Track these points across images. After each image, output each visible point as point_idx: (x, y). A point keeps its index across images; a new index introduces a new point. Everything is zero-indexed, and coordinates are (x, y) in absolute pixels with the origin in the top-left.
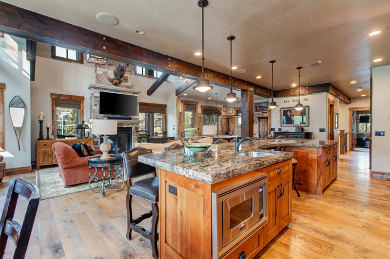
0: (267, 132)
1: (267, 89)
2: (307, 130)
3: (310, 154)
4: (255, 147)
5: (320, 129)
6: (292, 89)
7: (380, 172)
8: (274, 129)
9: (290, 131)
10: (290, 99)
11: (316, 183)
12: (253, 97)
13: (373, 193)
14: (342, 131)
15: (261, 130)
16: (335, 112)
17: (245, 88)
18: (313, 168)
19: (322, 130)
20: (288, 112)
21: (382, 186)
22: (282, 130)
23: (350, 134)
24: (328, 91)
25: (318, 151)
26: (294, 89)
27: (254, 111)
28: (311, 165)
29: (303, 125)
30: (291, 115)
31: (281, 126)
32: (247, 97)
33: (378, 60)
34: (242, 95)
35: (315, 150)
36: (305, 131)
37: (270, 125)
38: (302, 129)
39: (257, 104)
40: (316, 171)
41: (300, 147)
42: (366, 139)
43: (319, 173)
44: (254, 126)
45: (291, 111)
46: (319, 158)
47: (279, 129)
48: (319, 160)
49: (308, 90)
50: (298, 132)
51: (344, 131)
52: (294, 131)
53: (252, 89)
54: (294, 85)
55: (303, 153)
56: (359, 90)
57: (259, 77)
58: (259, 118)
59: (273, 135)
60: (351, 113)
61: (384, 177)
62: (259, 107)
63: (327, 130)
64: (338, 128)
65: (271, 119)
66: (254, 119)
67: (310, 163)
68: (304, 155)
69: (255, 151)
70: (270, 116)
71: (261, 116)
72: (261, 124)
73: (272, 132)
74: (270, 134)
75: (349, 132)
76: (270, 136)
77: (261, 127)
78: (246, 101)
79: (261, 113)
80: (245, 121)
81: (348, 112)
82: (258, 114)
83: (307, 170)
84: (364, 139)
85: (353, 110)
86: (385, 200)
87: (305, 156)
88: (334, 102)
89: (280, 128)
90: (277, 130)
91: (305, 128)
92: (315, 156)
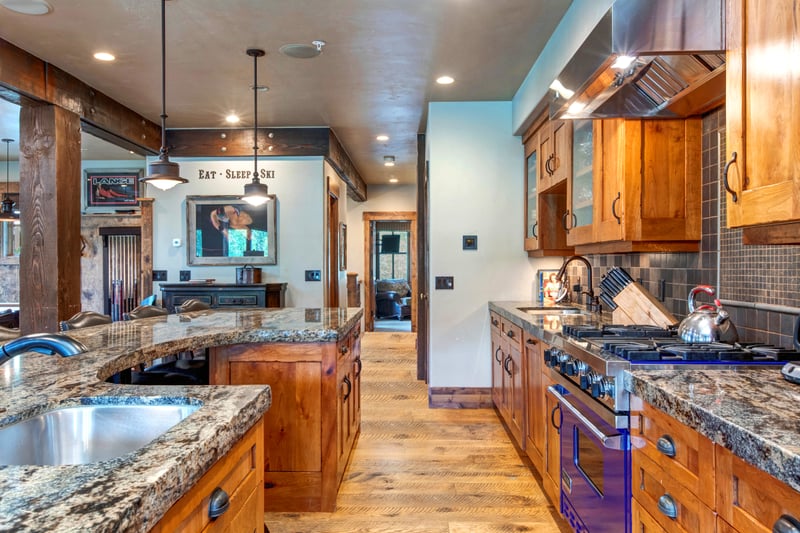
0: (137, 287)
1: (140, 118)
2: (271, 276)
3: (300, 368)
4: (86, 375)
5: (307, 272)
6: (227, 132)
7: (447, 388)
8: (163, 275)
9: (220, 280)
10: (220, 166)
11: (318, 468)
12: (77, 138)
13: (447, 455)
14: (352, 277)
15: (113, 277)
16: (340, 221)
17: (40, 94)
18: (307, 417)
19: (311, 276)
20: (214, 213)
21: (457, 429)
22: (194, 279)
23: (366, 284)
24: (325, 154)
25: (324, 355)
26: (234, 133)
27: (83, 202)
28: (302, 406)
29: (257, 260)
30: (222, 225)
31: (190, 263)
32: (48, 133)
33: (445, 80)
34: (26, 121)
35: (315, 351)
36: (266, 281)
37: (147, 260)
38: (258, 273)
39: (99, 175)
40: (317, 425)
41: (266, 342)
42: (395, 295)
43: (326, 432)
44: (85, 262)
45: (220, 209)
46: (326, 377)
47: (182, 273)
48: (327, 382)
49: (273, 141)
50: (244, 282)
51: (356, 275)
52: (234, 282)
53: (73, 105)
54: (232, 119)
55: (276, 366)
56: (389, 164)
57: (104, 56)
58: (107, 233)
59: (160, 298)
60: (368, 227)
61: (454, 400)
62: (106, 187)
63: (323, 276)
64: (346, 268)
65: (151, 234)
66: (85, 233)
67: (298, 399)
68: (279, 374)
69: (86, 402)
70: (150, 224)
71: (113, 223)
72: (114, 255)
73: (157, 286)
74: (149, 292)
75: (363, 279)
76: (151, 299)
77: (114, 266)
78: (46, 151)
79: (112, 210)
80: (41, 243)
81: (362, 224)
82: (101, 215)
83: (290, 426)
84: (392, 295)
85: (372, 218)
86: (476, 474)
87: (284, 375)
88: (337, 190)
89: (187, 269)
90: (173, 278)
91: (266, 270)
92: (314, 371)
